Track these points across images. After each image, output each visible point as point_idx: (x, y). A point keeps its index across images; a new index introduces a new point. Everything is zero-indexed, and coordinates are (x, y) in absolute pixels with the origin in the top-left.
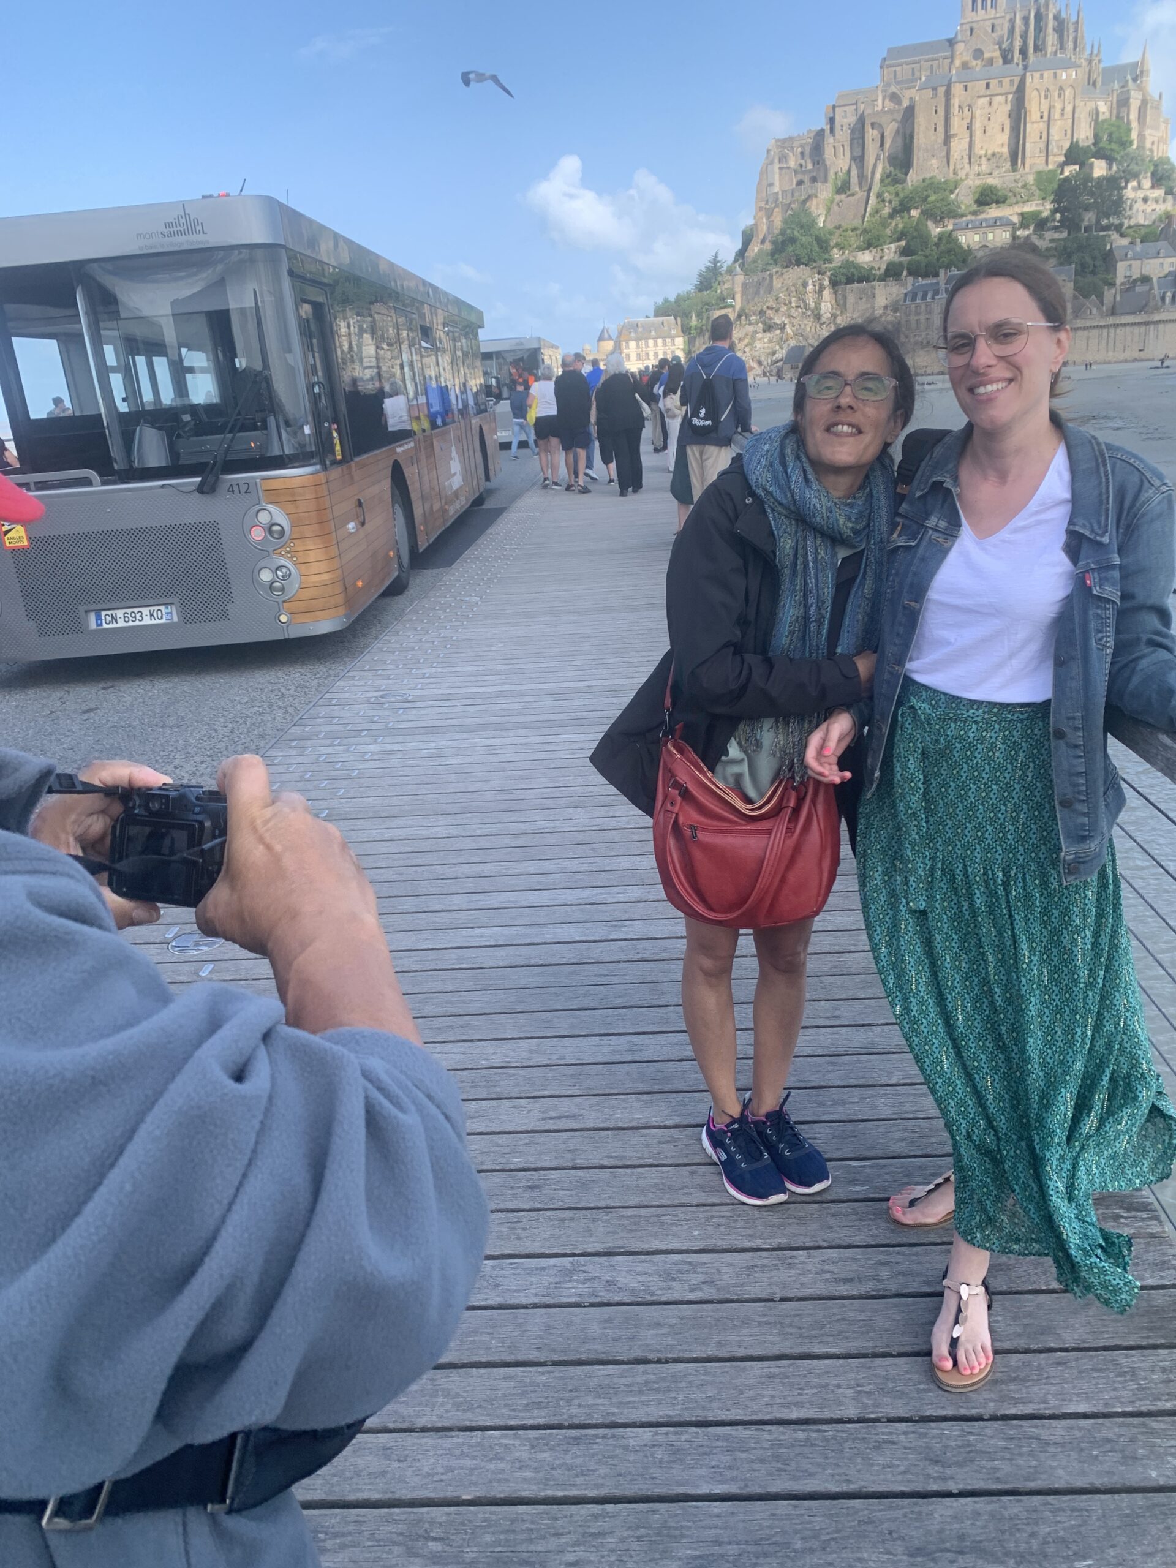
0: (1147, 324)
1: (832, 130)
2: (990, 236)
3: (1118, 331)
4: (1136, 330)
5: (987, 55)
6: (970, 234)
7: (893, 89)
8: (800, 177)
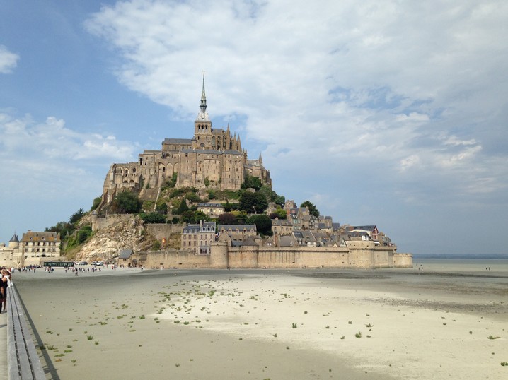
0: (295, 251)
1: (141, 163)
2: (214, 211)
3: (284, 253)
4: (291, 254)
5: (206, 146)
6: (206, 209)
7: (168, 152)
8: (125, 179)
